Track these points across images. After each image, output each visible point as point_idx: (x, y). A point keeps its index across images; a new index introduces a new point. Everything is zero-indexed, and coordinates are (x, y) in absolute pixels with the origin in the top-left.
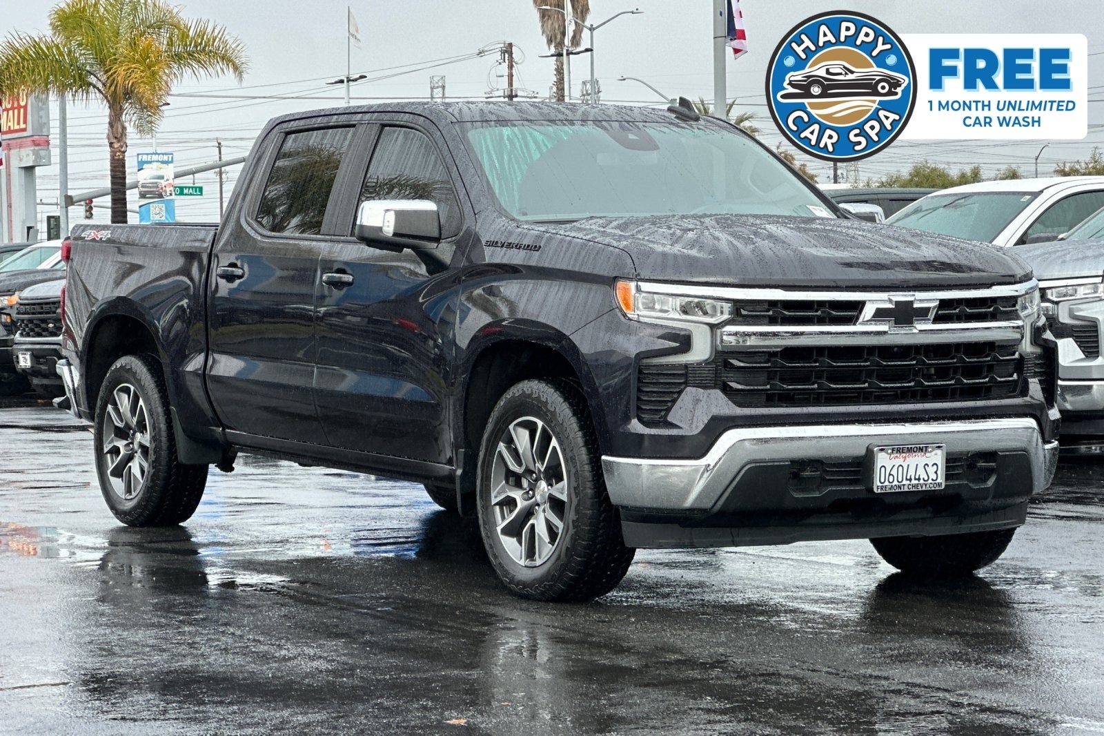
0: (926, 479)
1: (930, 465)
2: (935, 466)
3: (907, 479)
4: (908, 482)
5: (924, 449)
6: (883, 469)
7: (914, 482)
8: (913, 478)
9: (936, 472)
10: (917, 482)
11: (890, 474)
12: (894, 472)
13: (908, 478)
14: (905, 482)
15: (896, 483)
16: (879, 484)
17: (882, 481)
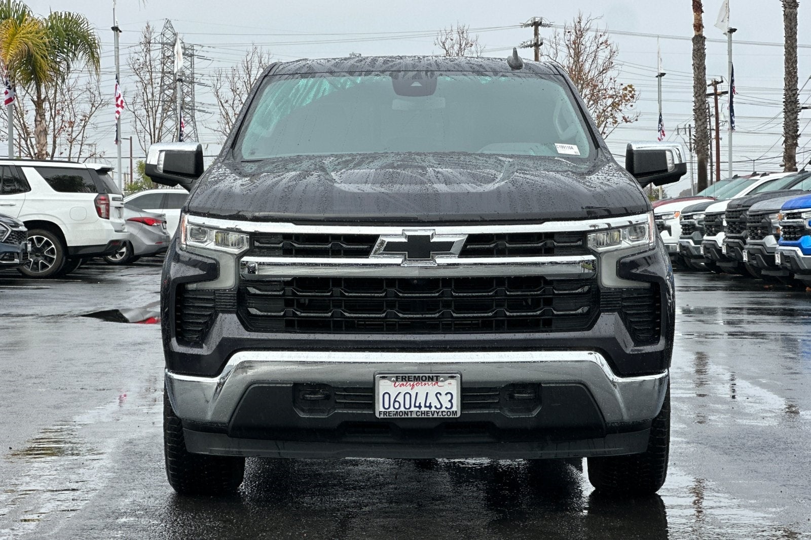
0: (439, 406)
1: (443, 393)
2: (449, 396)
3: (415, 406)
4: (417, 409)
5: (435, 378)
6: (387, 396)
7: (423, 409)
8: (423, 405)
9: (450, 401)
10: (427, 409)
11: (395, 401)
12: (400, 399)
13: (417, 405)
14: (413, 409)
15: (402, 409)
16: (382, 409)
17: (387, 406)
